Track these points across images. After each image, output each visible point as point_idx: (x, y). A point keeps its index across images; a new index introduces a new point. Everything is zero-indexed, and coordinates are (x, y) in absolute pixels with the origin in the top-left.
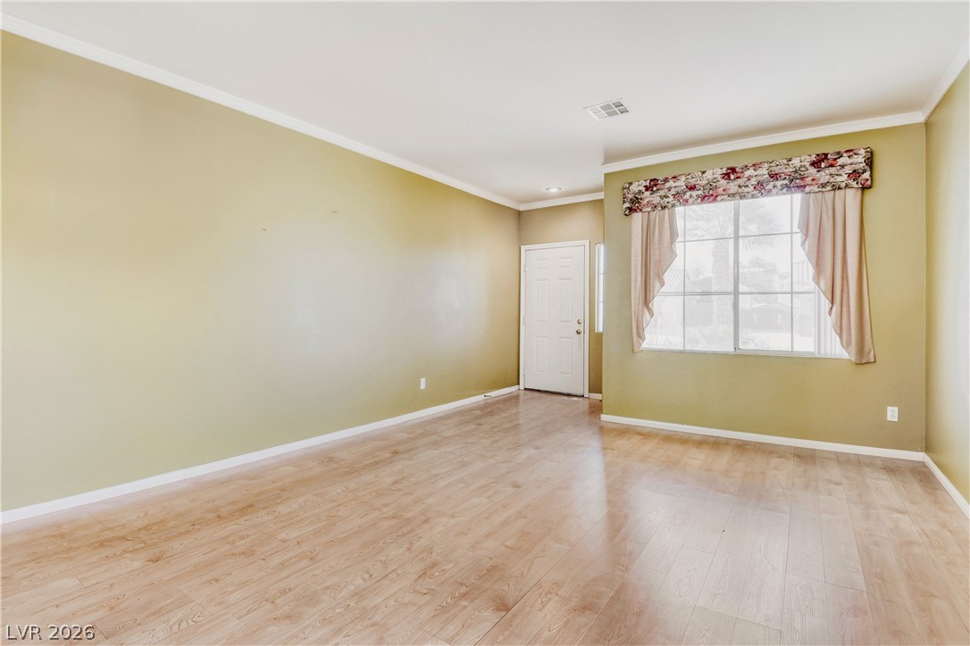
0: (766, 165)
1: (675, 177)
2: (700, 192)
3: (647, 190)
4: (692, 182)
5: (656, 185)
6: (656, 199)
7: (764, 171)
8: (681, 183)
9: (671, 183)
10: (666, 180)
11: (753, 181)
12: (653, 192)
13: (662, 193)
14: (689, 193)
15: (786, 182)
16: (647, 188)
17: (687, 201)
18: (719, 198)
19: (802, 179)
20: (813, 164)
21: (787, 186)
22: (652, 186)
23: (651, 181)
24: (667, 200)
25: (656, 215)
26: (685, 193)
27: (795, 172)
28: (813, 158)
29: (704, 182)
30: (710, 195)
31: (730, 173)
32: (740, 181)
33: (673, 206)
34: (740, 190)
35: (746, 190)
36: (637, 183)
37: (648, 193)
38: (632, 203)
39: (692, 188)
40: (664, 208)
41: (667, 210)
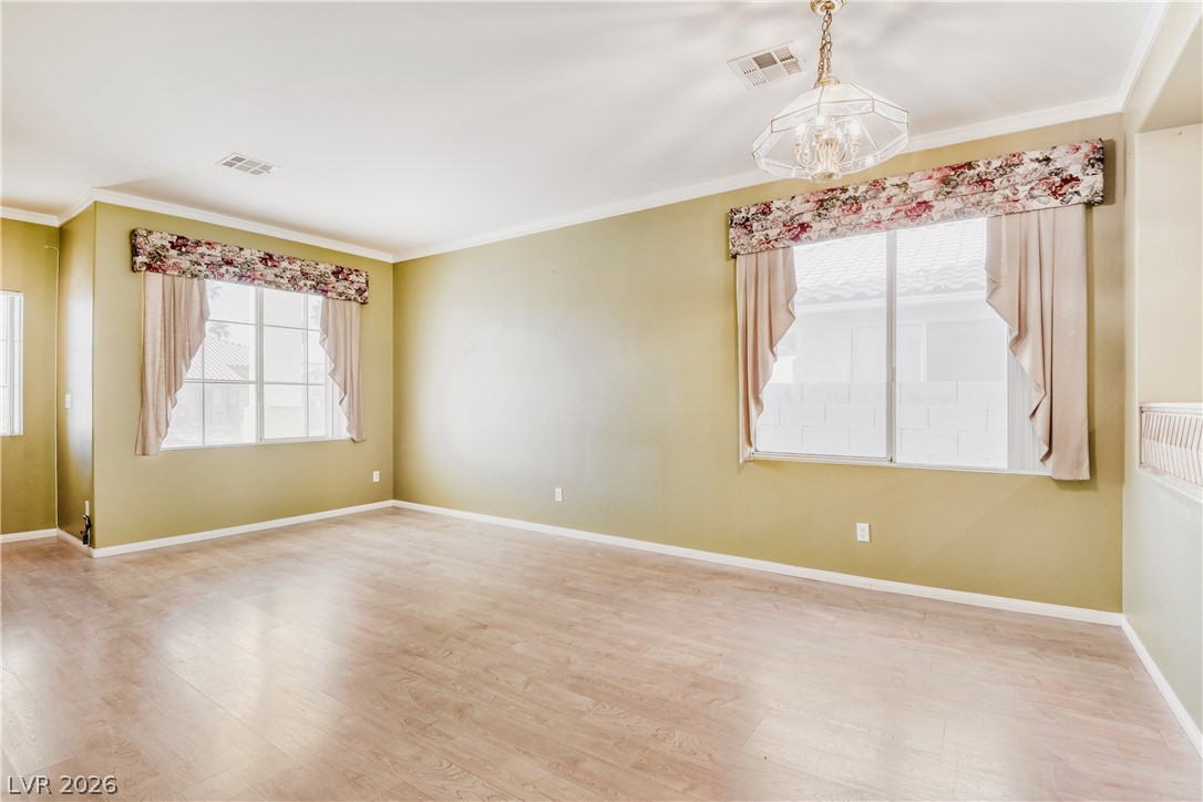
0: (299, 263)
1: (209, 244)
2: (237, 270)
3: (173, 247)
4: (230, 256)
5: (185, 246)
6: (185, 262)
7: (296, 266)
8: (217, 252)
9: (203, 249)
10: (198, 244)
11: (288, 274)
12: (181, 254)
13: (193, 257)
14: (225, 267)
15: (314, 283)
16: (173, 246)
17: (222, 276)
18: (256, 282)
19: (326, 284)
20: (333, 273)
21: (315, 287)
22: (180, 244)
23: (179, 238)
24: (199, 268)
25: (182, 282)
26: (220, 266)
27: (321, 276)
28: (334, 268)
29: (241, 260)
30: (246, 275)
31: (267, 259)
32: (276, 271)
33: (206, 277)
34: (276, 280)
35: (282, 281)
36: (160, 235)
37: (174, 252)
38: (153, 259)
39: (229, 263)
40: (194, 276)
41: (196, 279)
